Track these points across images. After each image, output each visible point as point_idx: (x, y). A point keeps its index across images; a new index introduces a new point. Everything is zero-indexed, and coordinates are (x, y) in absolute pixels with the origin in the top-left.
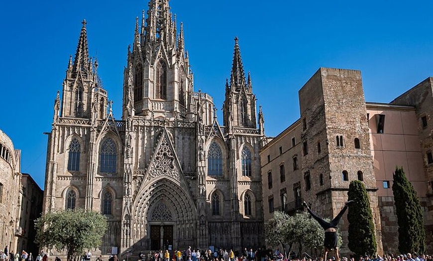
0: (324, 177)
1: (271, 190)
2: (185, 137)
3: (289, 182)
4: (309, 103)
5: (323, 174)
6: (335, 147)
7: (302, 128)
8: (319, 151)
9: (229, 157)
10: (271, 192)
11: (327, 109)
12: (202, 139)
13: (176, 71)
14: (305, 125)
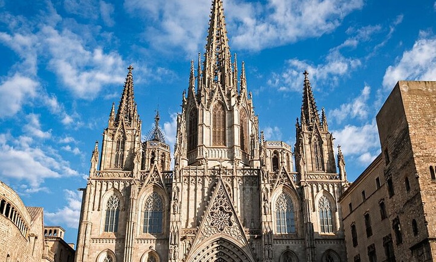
0: (419, 223)
1: (357, 248)
2: (246, 187)
3: (378, 235)
4: (389, 128)
5: (417, 220)
6: (429, 181)
7: (385, 161)
8: (408, 189)
9: (302, 208)
10: (356, 251)
11: (412, 132)
12: (266, 188)
13: (236, 113)
14: (388, 157)
